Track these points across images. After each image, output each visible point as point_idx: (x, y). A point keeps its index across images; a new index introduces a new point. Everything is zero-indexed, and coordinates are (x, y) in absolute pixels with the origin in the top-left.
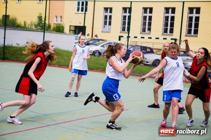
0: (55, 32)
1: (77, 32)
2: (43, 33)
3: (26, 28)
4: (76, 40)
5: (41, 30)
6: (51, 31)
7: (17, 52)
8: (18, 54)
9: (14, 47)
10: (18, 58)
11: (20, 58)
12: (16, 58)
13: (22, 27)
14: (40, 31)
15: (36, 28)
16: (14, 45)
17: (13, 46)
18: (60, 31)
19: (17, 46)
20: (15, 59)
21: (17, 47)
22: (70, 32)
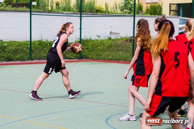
0: (149, 15)
1: (181, 12)
2: (133, 18)
3: (109, 13)
4: (180, 24)
5: (129, 13)
6: (144, 14)
7: (98, 47)
8: (99, 49)
9: (93, 41)
10: (99, 55)
11: (102, 55)
12: (97, 55)
13: (103, 12)
14: (128, 15)
15: (121, 12)
16: (94, 38)
17: (92, 39)
18: (157, 12)
19: (97, 38)
20: (96, 57)
21: (98, 41)
22: (170, 13)
